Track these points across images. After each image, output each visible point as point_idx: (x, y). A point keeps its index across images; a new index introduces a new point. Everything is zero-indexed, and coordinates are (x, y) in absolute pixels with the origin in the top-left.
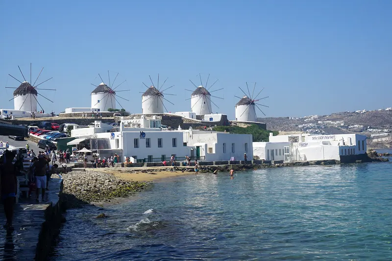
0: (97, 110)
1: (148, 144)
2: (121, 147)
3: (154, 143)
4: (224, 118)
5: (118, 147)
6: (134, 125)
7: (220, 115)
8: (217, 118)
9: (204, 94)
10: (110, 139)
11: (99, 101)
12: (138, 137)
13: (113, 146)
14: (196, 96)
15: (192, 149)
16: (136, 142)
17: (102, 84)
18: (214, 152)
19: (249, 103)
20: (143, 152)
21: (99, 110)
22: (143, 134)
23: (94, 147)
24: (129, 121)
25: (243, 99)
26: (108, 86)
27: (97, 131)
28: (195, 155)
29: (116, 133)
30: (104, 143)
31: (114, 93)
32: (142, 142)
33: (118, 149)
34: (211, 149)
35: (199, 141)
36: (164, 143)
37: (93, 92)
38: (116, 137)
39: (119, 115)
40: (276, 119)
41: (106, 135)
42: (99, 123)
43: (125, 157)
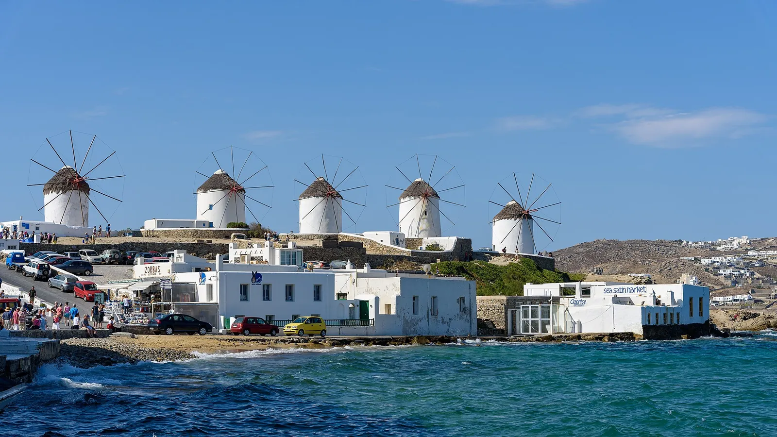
0: (207, 225)
1: (267, 294)
2: (216, 299)
3: (278, 293)
5: (211, 298)
6: (253, 259)
7: (454, 239)
9: (426, 196)
10: (198, 283)
11: (211, 207)
12: (248, 281)
13: (202, 298)
14: (407, 199)
15: (351, 306)
16: (244, 289)
17: (219, 172)
18: (393, 312)
19: (522, 215)
20: (257, 308)
21: (211, 225)
22: (257, 277)
24: (244, 251)
25: (508, 207)
26: (231, 176)
27: (177, 269)
28: (357, 316)
29: (208, 274)
31: (243, 190)
32: (256, 291)
33: (211, 302)
34: (388, 306)
35: (368, 291)
36: (296, 292)
37: (200, 188)
38: (207, 282)
39: (242, 237)
41: (192, 277)
42: (182, 255)
43: (222, 318)
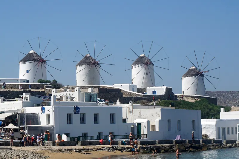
0: (26, 81)
1: (83, 120)
2: (52, 123)
3: (89, 119)
4: (169, 91)
5: (49, 123)
6: (67, 98)
7: (164, 88)
8: (161, 91)
9: (147, 64)
10: (40, 114)
11: (27, 71)
12: (72, 112)
13: (43, 122)
14: (137, 66)
15: (132, 126)
16: (69, 118)
17: (32, 52)
18: (157, 130)
19: (198, 74)
20: (77, 129)
21: (28, 81)
22: (77, 109)
23: (22, 123)
24: (62, 94)
25: (190, 70)
26: (39, 54)
27: (25, 105)
28: (136, 133)
29: (47, 108)
30: (34, 118)
31: (44, 62)
32: (76, 118)
33: (49, 125)
34: (154, 126)
35: (141, 117)
36: (100, 119)
37: (21, 61)
38: (47, 112)
39: (51, 87)
40: (228, 92)
41: (36, 110)
42: (28, 96)
